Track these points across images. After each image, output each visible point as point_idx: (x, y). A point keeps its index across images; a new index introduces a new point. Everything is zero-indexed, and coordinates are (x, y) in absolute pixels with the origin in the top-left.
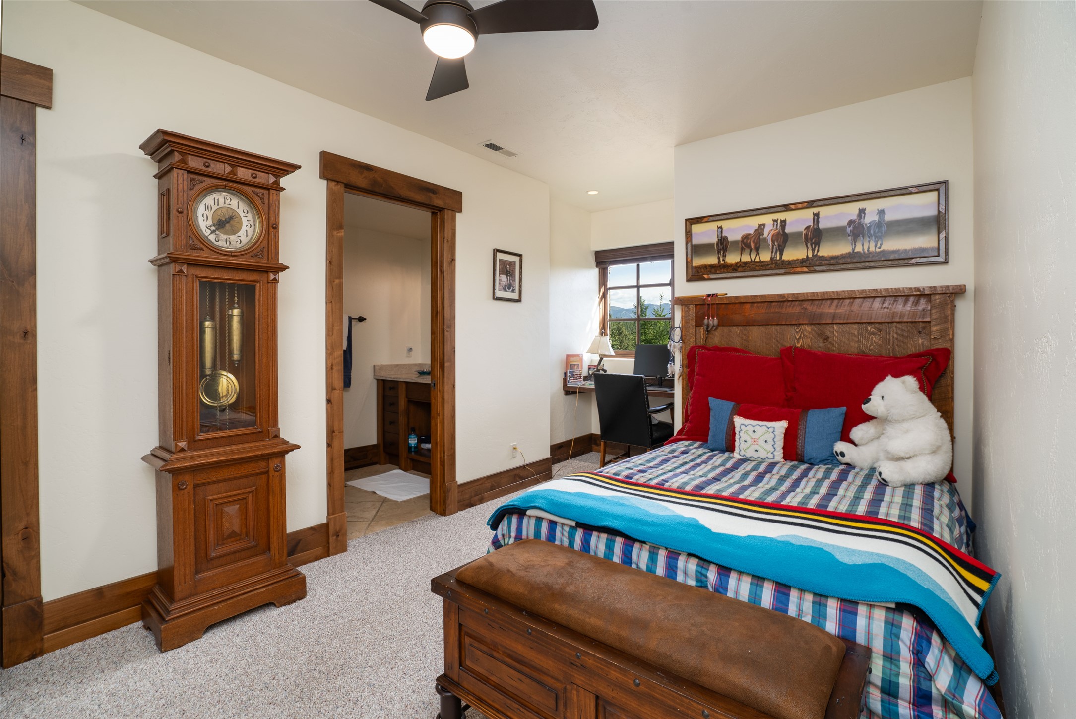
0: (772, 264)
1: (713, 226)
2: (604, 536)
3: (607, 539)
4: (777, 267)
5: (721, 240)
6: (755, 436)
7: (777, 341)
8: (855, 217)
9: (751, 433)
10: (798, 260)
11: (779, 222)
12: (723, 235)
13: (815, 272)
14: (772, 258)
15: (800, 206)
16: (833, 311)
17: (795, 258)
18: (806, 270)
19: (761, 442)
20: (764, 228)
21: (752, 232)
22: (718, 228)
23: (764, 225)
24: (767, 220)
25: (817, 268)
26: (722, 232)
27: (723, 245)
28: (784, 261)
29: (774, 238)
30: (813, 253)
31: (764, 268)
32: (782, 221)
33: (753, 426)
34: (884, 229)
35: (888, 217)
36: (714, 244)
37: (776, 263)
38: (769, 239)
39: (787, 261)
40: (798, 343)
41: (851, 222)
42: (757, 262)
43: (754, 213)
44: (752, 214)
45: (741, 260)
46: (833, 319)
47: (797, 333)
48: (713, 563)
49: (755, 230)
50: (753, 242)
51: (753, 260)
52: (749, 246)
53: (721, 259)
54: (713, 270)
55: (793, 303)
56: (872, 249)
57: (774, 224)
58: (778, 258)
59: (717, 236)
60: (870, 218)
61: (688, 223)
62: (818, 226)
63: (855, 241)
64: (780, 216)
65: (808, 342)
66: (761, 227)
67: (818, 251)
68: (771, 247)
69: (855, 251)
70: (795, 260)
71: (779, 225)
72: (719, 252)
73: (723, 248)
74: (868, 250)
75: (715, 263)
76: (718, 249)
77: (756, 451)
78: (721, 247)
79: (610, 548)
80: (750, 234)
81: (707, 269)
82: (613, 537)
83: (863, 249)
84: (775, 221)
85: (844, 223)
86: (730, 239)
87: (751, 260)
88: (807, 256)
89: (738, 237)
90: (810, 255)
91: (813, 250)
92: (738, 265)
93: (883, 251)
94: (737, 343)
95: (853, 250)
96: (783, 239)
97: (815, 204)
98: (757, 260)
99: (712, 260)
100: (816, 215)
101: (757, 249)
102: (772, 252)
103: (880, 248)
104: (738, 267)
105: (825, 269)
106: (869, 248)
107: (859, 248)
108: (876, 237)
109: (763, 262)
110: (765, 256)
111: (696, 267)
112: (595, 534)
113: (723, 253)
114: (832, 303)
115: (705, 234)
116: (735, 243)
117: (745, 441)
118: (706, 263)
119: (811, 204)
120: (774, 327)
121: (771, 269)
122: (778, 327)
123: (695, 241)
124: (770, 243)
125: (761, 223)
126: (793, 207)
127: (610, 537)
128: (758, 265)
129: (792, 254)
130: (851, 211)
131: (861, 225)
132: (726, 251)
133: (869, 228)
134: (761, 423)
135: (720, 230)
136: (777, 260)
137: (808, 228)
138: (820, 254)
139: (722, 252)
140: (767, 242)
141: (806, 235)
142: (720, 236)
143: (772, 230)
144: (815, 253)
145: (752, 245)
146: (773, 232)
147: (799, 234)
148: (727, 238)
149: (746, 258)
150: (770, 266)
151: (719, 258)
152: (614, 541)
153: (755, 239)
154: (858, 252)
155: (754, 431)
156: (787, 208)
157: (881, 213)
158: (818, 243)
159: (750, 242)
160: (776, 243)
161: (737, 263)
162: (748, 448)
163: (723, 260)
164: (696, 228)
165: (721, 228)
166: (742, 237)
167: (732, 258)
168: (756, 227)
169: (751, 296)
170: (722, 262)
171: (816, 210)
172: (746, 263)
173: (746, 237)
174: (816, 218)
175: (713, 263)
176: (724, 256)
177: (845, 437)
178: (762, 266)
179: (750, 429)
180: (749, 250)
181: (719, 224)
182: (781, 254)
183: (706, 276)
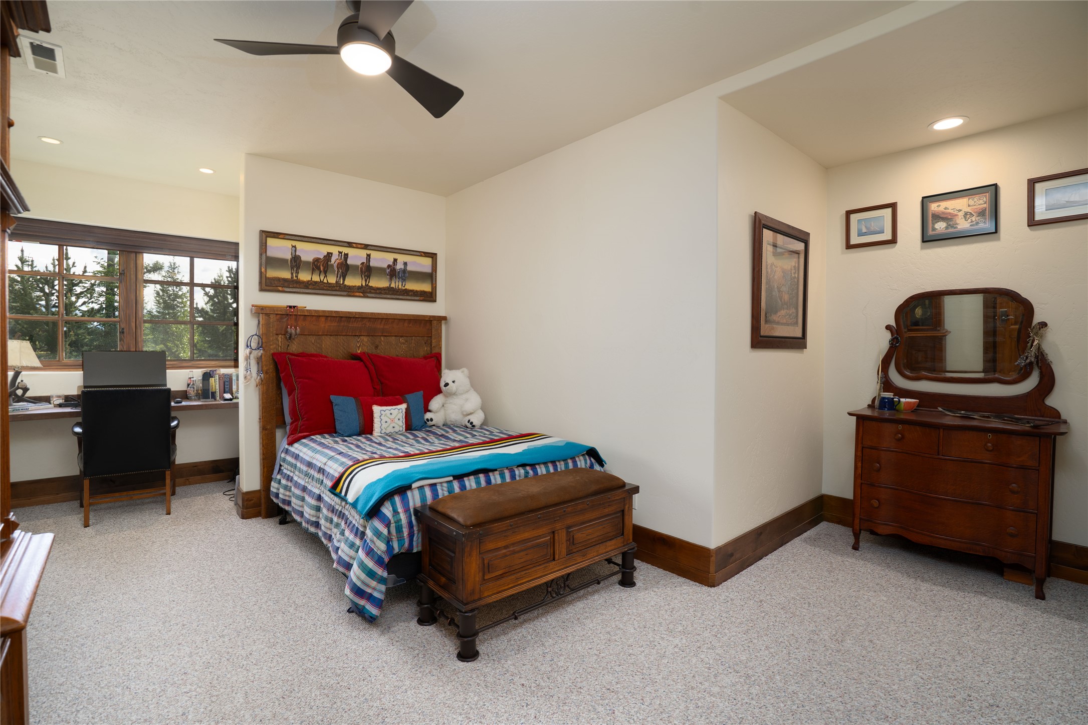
0: (337, 287)
1: (288, 244)
2: (472, 478)
3: (475, 478)
4: (340, 290)
5: (295, 258)
6: (392, 417)
7: (344, 348)
8: (391, 264)
9: (389, 415)
10: (355, 286)
11: (343, 254)
12: (297, 254)
13: (368, 297)
14: (336, 282)
15: (359, 246)
16: (382, 327)
17: (354, 285)
18: (362, 295)
19: (396, 420)
20: (332, 256)
21: (322, 257)
22: (293, 246)
23: (332, 254)
24: (335, 250)
25: (369, 295)
26: (295, 251)
27: (296, 262)
28: (345, 285)
29: (339, 266)
30: (366, 283)
31: (330, 289)
32: (345, 254)
33: (390, 410)
34: (407, 275)
35: (409, 268)
36: (287, 260)
37: (340, 287)
38: (335, 265)
39: (348, 286)
40: (359, 350)
41: (389, 266)
42: (325, 283)
43: (325, 242)
44: (323, 242)
45: (311, 279)
46: (382, 333)
47: (358, 342)
48: (541, 463)
49: (325, 256)
50: (323, 266)
51: (322, 280)
52: (319, 268)
53: (294, 275)
54: (286, 284)
55: (357, 319)
56: (400, 287)
57: (339, 255)
58: (341, 282)
59: (291, 253)
60: (400, 266)
61: (263, 234)
62: (369, 264)
63: (391, 279)
64: (345, 250)
65: (366, 350)
66: (329, 255)
67: (369, 282)
68: (336, 273)
69: (391, 286)
70: (353, 286)
71: (343, 257)
72: (292, 268)
73: (296, 265)
74: (398, 287)
75: (288, 278)
76: (291, 265)
77: (394, 427)
78: (294, 264)
79: (478, 483)
80: (320, 259)
81: (280, 281)
82: (477, 476)
83: (396, 286)
84: (340, 253)
85: (385, 266)
86: (303, 258)
87: (320, 280)
88: (362, 284)
89: (310, 258)
90: (364, 284)
91: (366, 281)
92: (310, 283)
93: (406, 289)
94: (312, 350)
95: (390, 285)
96: (345, 268)
97: (369, 248)
98: (325, 281)
99: (286, 274)
100: (369, 256)
101: (325, 272)
102: (337, 277)
103: (404, 287)
104: (310, 285)
105: (374, 296)
106: (398, 286)
107: (393, 285)
108: (402, 279)
109: (330, 284)
110: (332, 279)
111: (269, 278)
112: (466, 479)
113: (296, 271)
114: (382, 321)
115: (279, 249)
116: (307, 263)
117: (386, 422)
118: (279, 276)
119: (366, 247)
120: (342, 337)
121: (336, 290)
122: (344, 338)
123: (270, 253)
124: (336, 269)
125: (330, 252)
126: (354, 245)
127: (475, 476)
128: (325, 285)
129: (353, 281)
130: (389, 258)
131: (394, 270)
132: (299, 268)
133: (399, 272)
134: (394, 407)
135: (294, 249)
136: (340, 284)
137: (363, 263)
138: (370, 284)
139: (295, 269)
140: (333, 268)
141: (361, 269)
142: (294, 254)
143: (337, 259)
144: (367, 283)
145: (322, 268)
146: (338, 261)
147: (357, 267)
148: (300, 258)
149: (316, 278)
150: (336, 288)
151: (292, 274)
152: (479, 478)
153: (324, 263)
154: (392, 288)
155: (391, 414)
156: (350, 245)
157: (405, 264)
158: (368, 277)
159: (320, 265)
160: (340, 271)
161: (308, 281)
162: (388, 426)
163: (296, 277)
164: (271, 242)
165: (295, 247)
166: (313, 260)
167: (304, 276)
168: (326, 254)
169: (328, 311)
170: (295, 278)
171: (369, 252)
172: (316, 282)
173: (317, 260)
174: (368, 257)
175: (286, 278)
176: (297, 273)
177: (427, 410)
178: (329, 287)
179: (388, 412)
180: (319, 272)
181: (294, 243)
182: (344, 280)
183: (280, 289)
